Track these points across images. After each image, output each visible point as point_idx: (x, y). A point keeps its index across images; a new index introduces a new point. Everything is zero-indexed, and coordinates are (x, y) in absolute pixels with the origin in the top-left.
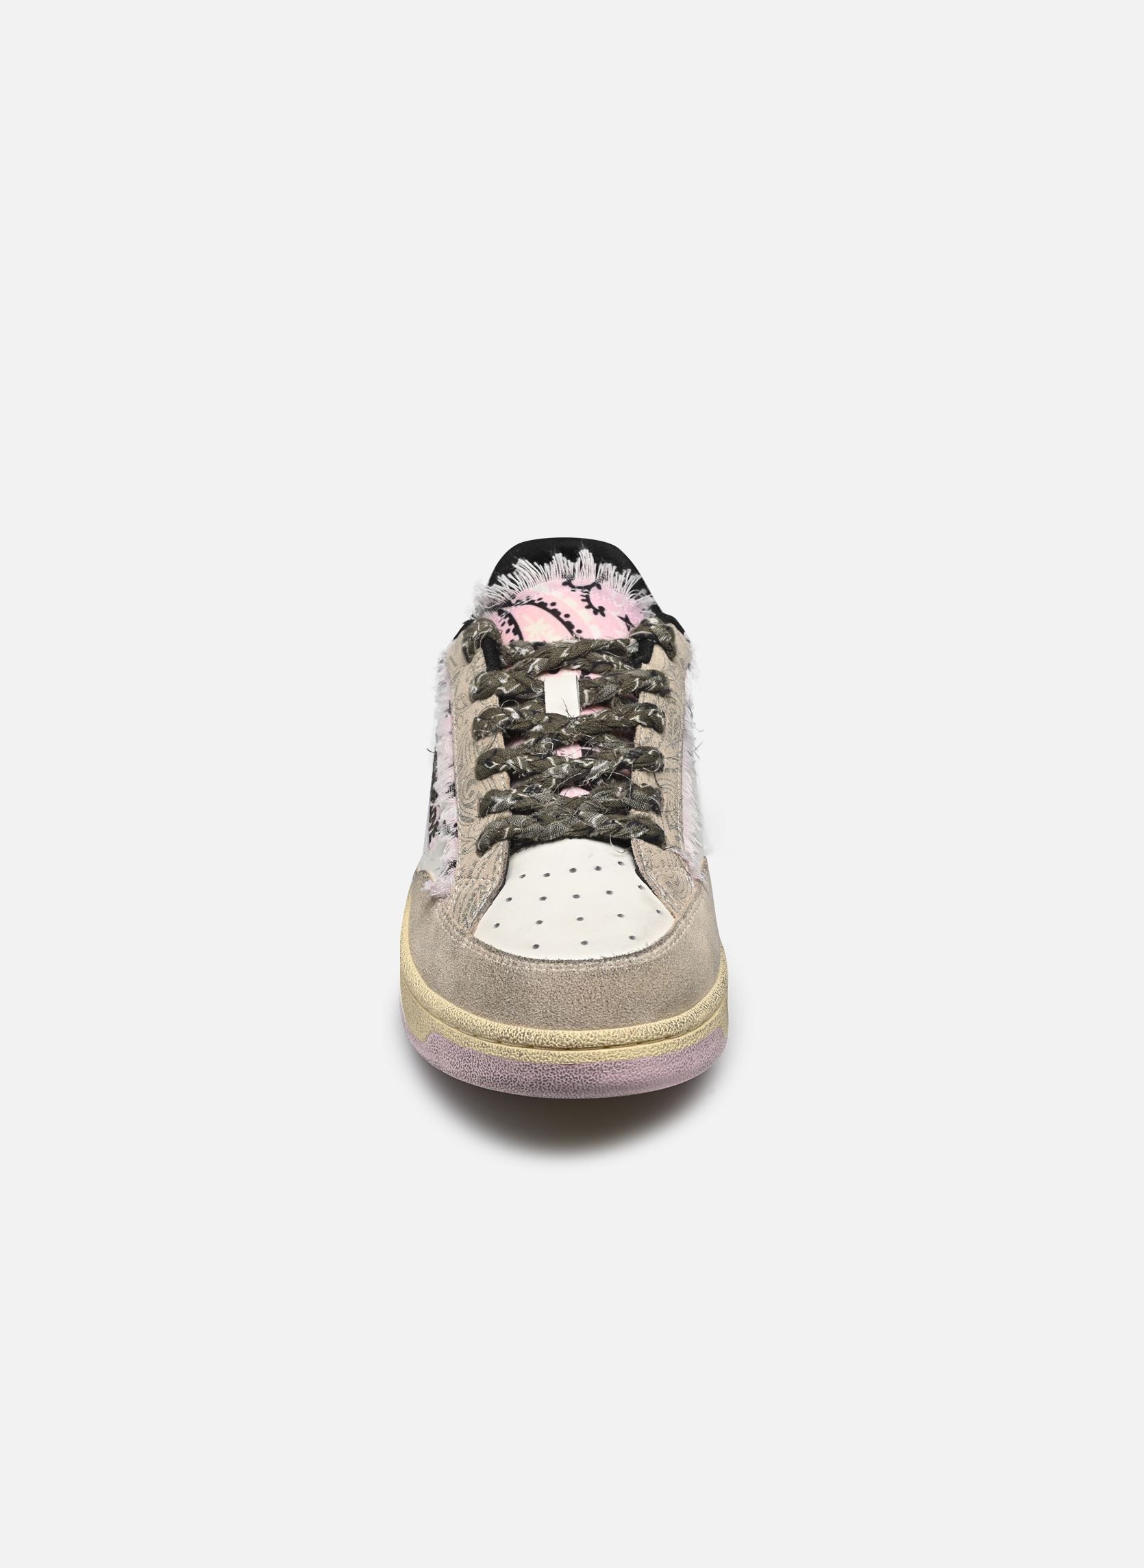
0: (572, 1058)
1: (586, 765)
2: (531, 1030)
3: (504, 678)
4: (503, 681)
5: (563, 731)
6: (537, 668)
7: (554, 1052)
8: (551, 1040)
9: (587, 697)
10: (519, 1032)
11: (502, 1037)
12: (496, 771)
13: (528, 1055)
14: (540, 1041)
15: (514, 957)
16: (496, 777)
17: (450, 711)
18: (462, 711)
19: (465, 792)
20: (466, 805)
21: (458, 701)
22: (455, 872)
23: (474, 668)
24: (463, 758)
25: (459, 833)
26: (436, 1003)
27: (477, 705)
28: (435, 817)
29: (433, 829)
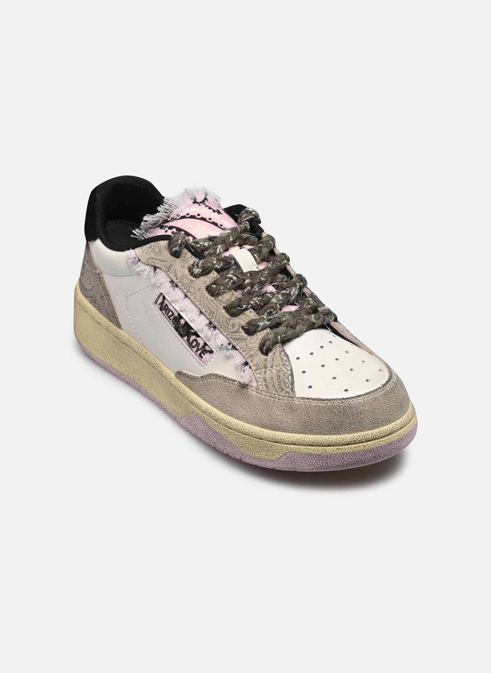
0: (391, 439)
1: (288, 292)
2: (367, 432)
3: (214, 260)
4: (215, 262)
5: (262, 278)
6: (221, 250)
7: (382, 439)
8: (380, 434)
9: (257, 258)
10: (361, 436)
11: (352, 441)
12: (246, 309)
13: (369, 446)
14: (375, 436)
15: (340, 399)
16: (247, 312)
17: (177, 286)
18: (190, 284)
19: (227, 326)
20: (233, 332)
21: (182, 280)
22: (250, 368)
23: (185, 260)
24: (211, 308)
25: (238, 347)
26: (286, 437)
27: (202, 278)
28: (198, 344)
29: (201, 350)
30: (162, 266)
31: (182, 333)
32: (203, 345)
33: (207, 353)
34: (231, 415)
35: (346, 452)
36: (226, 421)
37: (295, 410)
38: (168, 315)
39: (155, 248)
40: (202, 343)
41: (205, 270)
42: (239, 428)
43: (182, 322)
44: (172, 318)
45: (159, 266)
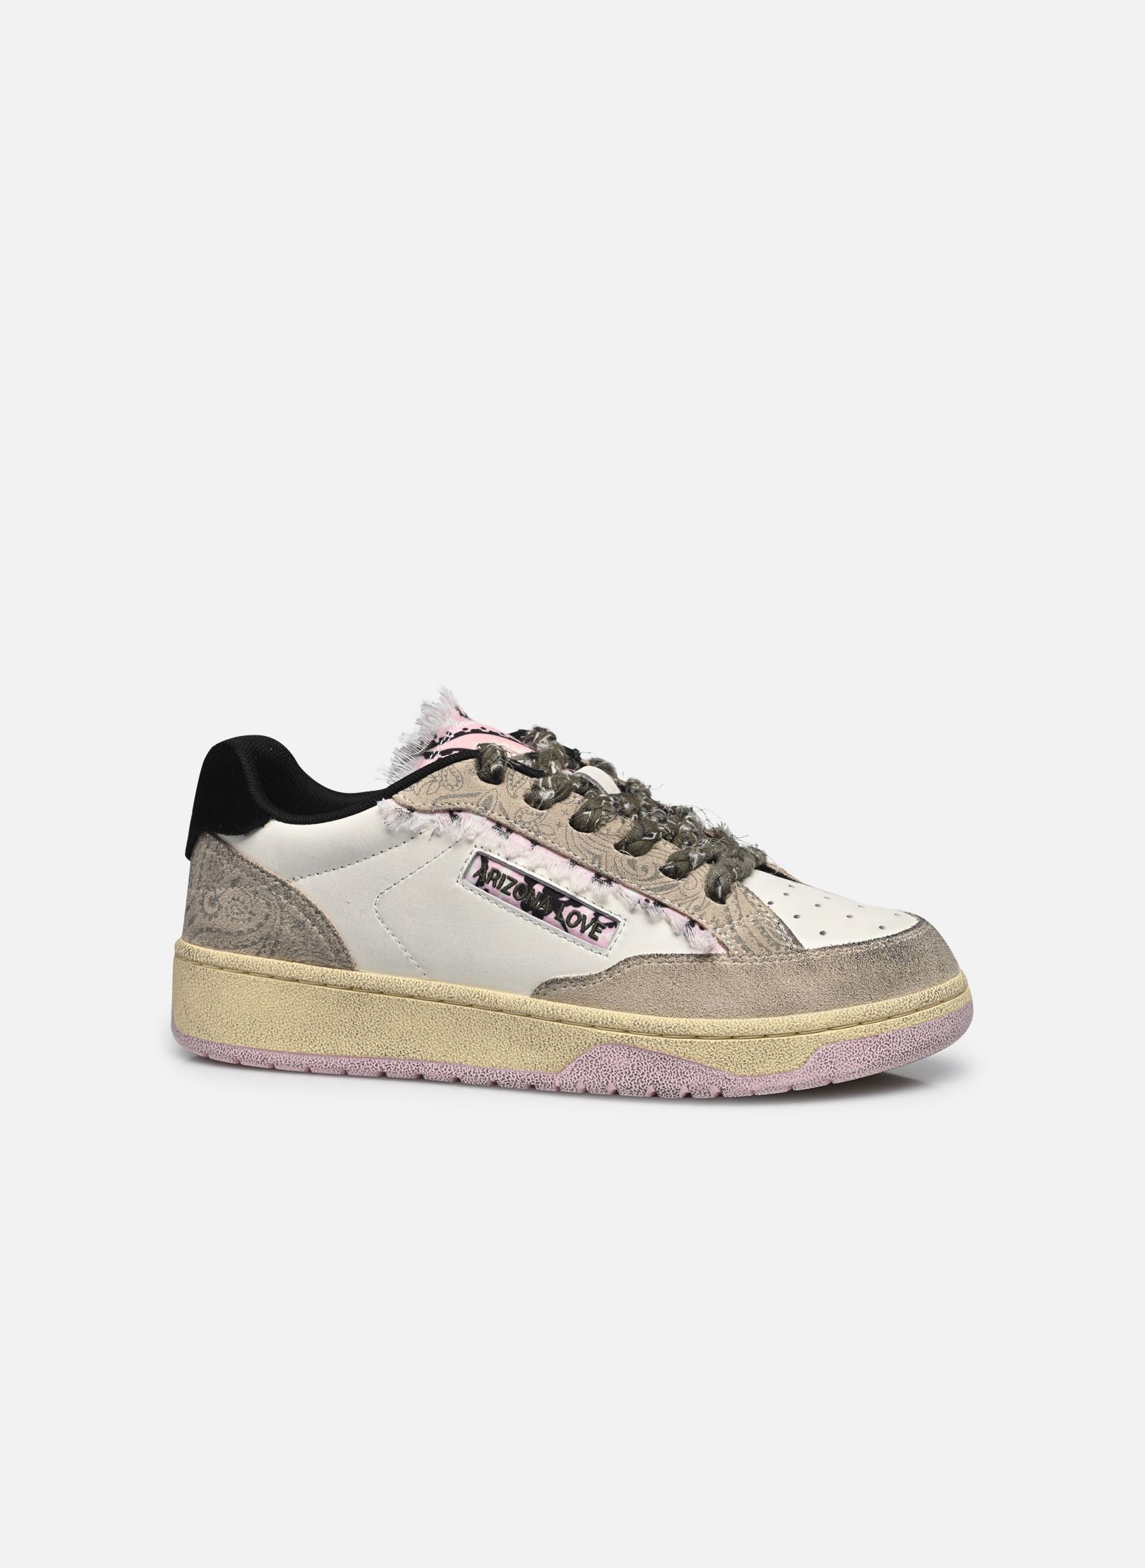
11: (921, 1004)
16: (659, 846)
17: (510, 830)
18: (538, 821)
19: (632, 872)
20: (648, 879)
21: (520, 817)
22: (702, 928)
23: (513, 784)
24: (593, 851)
25: (666, 901)
26: (814, 1019)
27: (558, 806)
28: (582, 918)
29: (591, 927)
30: (469, 805)
31: (541, 909)
32: (593, 917)
33: (604, 928)
34: (692, 1013)
35: (917, 1023)
36: (687, 1026)
37: (818, 969)
38: (502, 888)
39: (444, 779)
40: (589, 914)
41: (562, 791)
42: (718, 1029)
43: (538, 889)
44: (511, 890)
45: (462, 805)
